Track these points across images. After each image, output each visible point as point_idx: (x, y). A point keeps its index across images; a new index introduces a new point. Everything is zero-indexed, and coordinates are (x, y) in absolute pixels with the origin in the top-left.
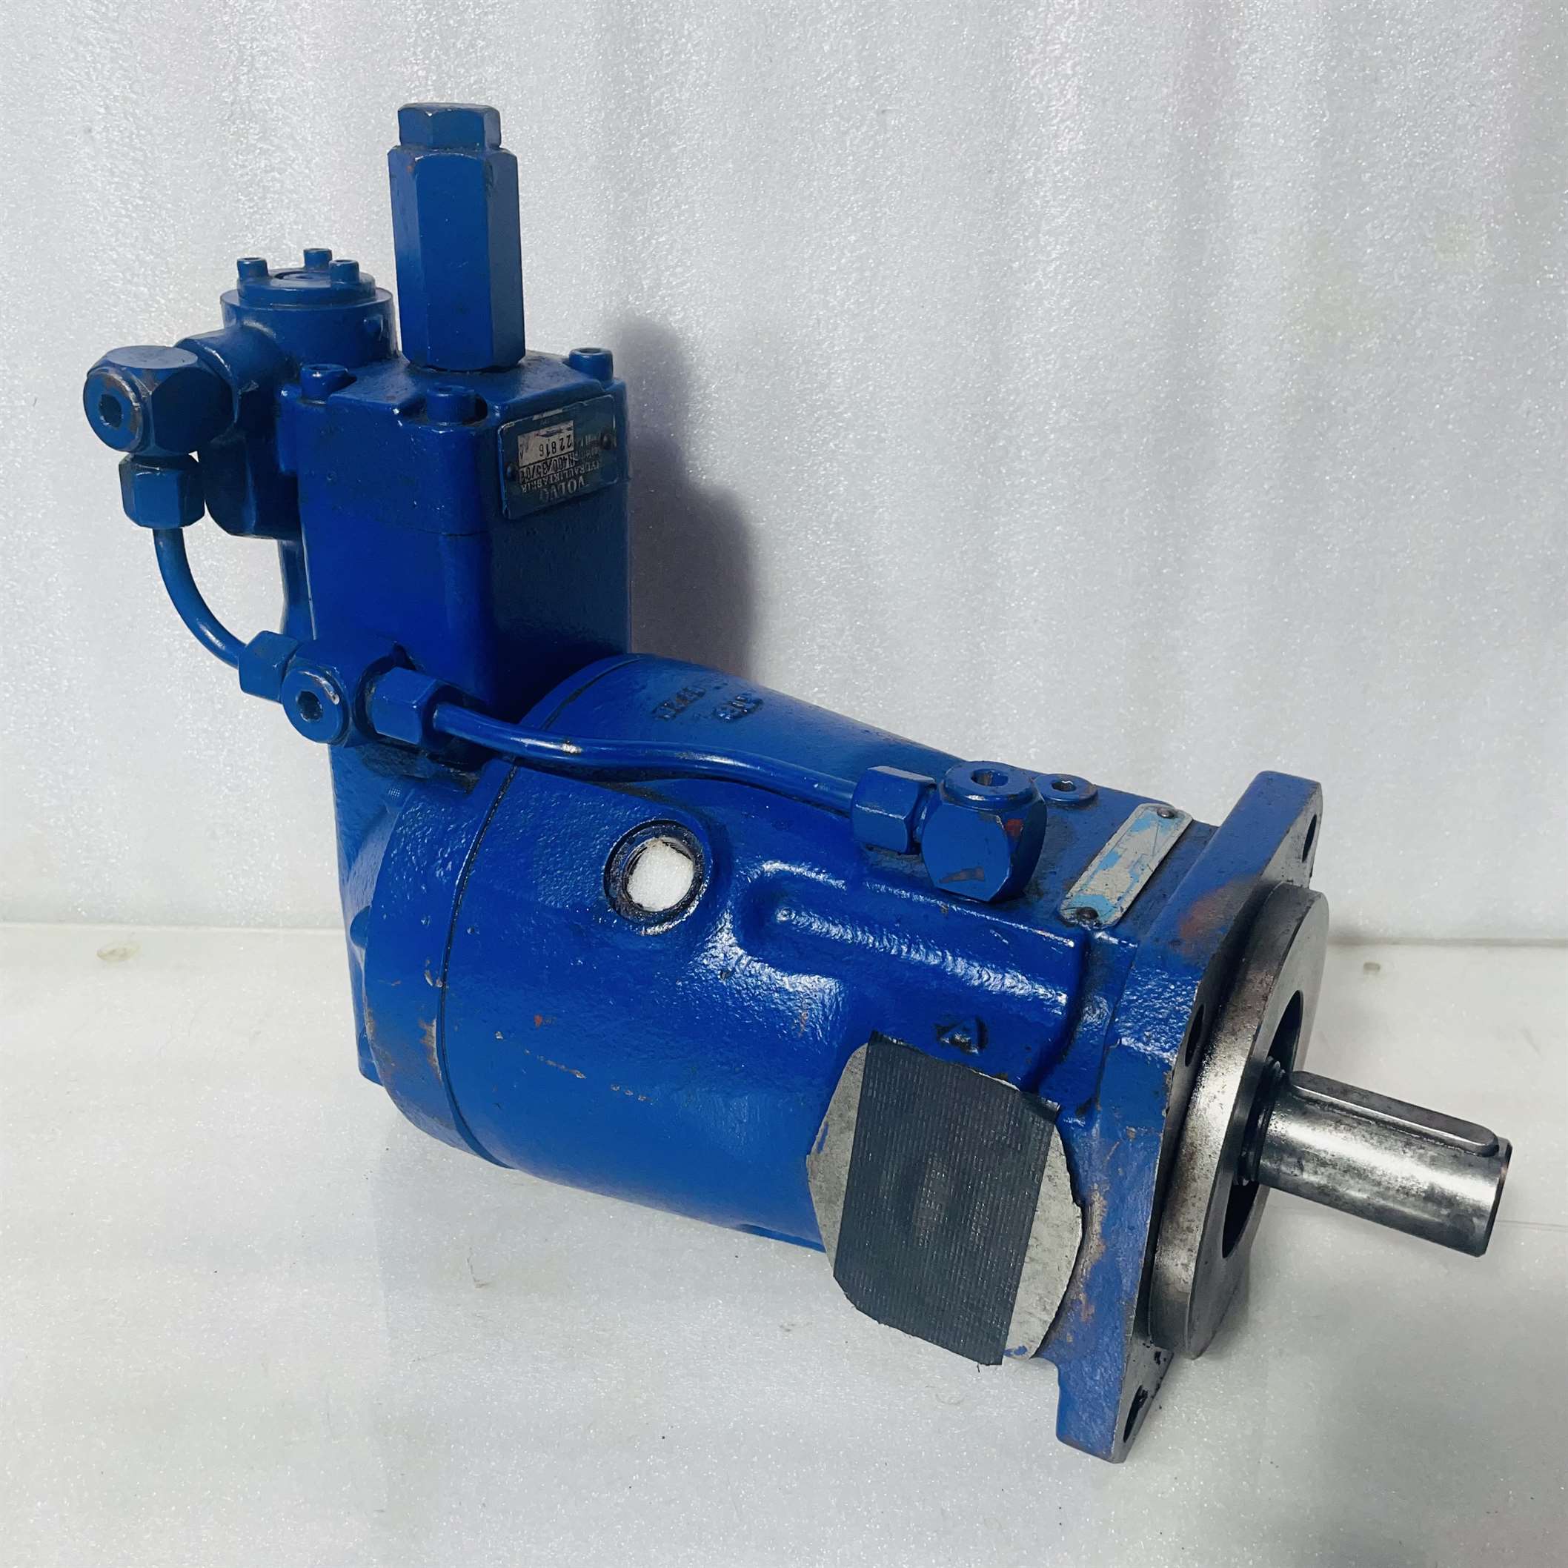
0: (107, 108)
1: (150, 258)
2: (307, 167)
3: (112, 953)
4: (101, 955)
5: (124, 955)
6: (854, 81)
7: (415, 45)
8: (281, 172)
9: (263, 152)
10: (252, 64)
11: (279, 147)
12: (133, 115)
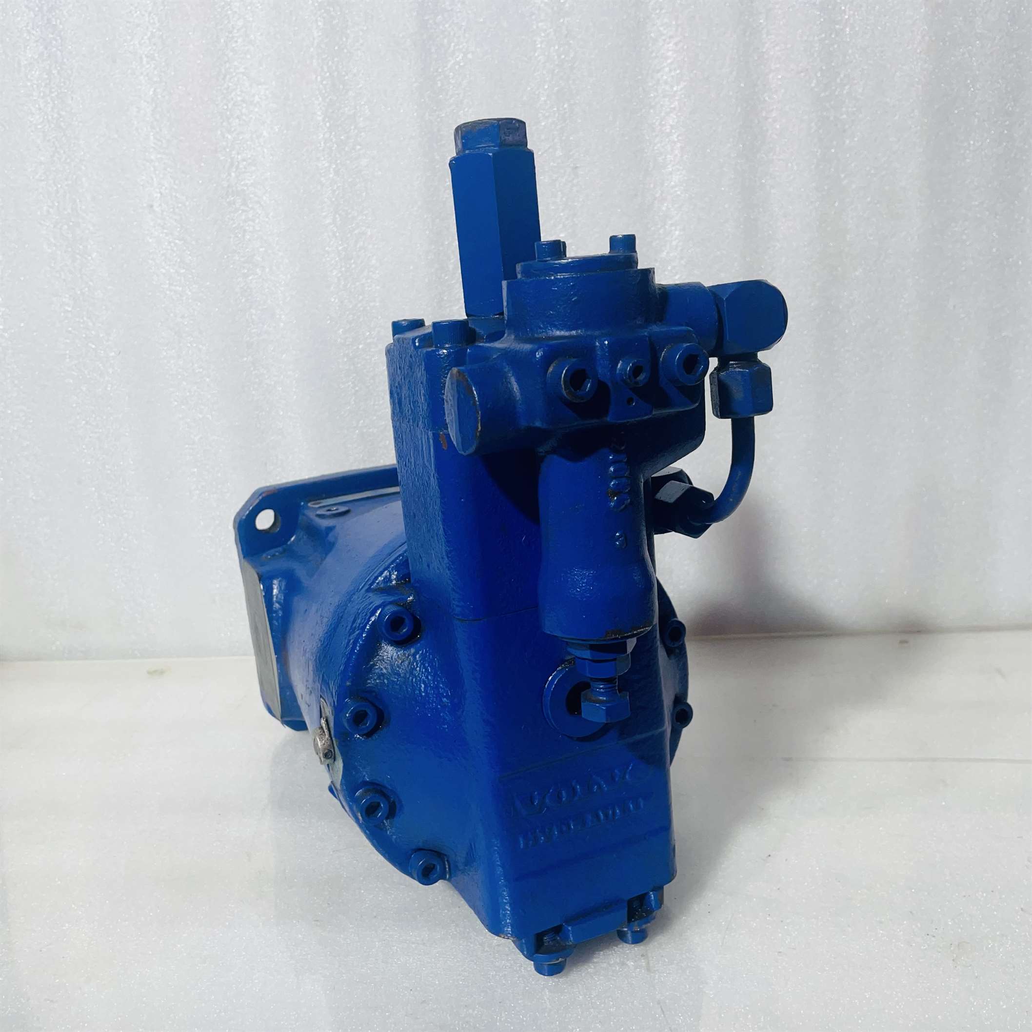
0: (161, 194)
1: (182, 271)
2: (267, 217)
3: (155, 671)
4: (149, 673)
5: (162, 672)
6: (559, 153)
7: (323, 150)
8: (253, 221)
9: (243, 211)
10: (237, 167)
11: (252, 208)
12: (176, 197)
